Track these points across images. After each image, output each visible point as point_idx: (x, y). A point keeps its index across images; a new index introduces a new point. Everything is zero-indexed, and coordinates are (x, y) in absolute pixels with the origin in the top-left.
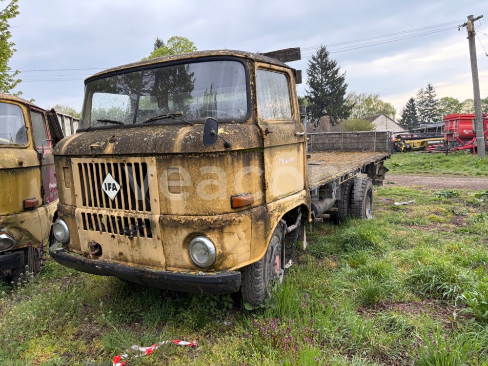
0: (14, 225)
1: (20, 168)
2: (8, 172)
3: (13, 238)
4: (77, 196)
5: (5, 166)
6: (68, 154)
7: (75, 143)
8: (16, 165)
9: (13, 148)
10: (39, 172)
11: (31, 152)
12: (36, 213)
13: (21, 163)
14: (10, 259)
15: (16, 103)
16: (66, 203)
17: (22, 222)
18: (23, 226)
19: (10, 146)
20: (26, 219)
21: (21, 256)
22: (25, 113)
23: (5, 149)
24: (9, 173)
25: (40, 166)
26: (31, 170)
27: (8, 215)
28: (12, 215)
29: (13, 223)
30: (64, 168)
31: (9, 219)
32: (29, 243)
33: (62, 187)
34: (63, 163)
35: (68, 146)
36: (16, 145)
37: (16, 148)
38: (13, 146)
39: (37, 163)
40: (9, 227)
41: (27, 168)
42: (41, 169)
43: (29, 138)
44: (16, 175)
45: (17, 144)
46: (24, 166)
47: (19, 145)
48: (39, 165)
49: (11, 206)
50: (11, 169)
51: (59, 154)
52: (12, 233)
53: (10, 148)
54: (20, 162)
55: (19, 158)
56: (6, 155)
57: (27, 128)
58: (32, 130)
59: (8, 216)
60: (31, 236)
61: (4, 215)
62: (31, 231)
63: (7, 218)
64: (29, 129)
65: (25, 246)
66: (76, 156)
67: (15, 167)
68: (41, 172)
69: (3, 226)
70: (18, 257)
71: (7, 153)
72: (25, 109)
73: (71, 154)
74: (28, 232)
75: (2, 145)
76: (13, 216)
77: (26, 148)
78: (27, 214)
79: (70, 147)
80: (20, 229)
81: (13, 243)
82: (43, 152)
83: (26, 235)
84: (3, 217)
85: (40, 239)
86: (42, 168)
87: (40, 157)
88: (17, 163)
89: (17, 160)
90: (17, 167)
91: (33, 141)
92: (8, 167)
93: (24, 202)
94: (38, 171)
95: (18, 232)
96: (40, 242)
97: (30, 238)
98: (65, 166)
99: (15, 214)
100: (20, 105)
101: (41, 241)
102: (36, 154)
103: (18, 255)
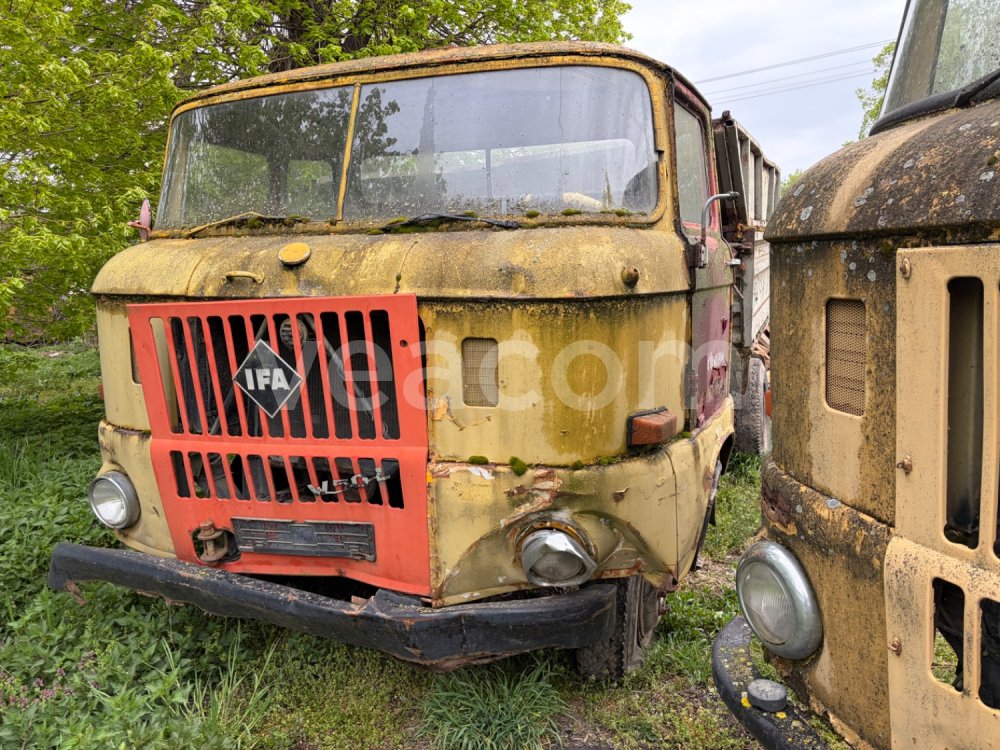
0: (594, 506)
1: (628, 298)
2: (587, 312)
3: (587, 547)
4: (907, 469)
5: (581, 288)
6: (881, 223)
7: (924, 160)
8: (616, 288)
9: (610, 225)
10: (684, 314)
11: (664, 238)
12: (666, 462)
13: (631, 281)
14: (574, 620)
15: (630, 65)
16: (817, 478)
17: (619, 497)
18: (622, 511)
19: (601, 219)
20: (631, 485)
21: (608, 606)
22: (655, 98)
23: (585, 228)
24: (592, 315)
25: (689, 294)
26: (660, 305)
27: (577, 466)
28: (588, 466)
29: (590, 497)
30: (831, 303)
31: (578, 483)
32: (637, 567)
33: (803, 399)
34: (833, 277)
35: (876, 180)
36: (620, 214)
37: (620, 225)
38: (610, 218)
39: (680, 283)
40: (576, 510)
41: (650, 297)
42: (690, 304)
43: (662, 189)
44: (611, 323)
45: (625, 210)
46: (642, 288)
47: (629, 215)
48: (686, 287)
49: (588, 437)
50: (599, 299)
51: (813, 232)
52: (584, 532)
53: (600, 224)
54: (630, 275)
55: (628, 261)
56: (584, 248)
57: (660, 153)
58: (673, 163)
59: (578, 472)
60: (642, 547)
61: (564, 467)
62: (647, 533)
63: (572, 479)
64: (666, 156)
65: (623, 574)
66: (934, 235)
67: (611, 292)
68: (690, 314)
69: (559, 503)
70: (598, 613)
71: (591, 240)
72: (657, 84)
73: (901, 222)
74: (636, 533)
75: (579, 213)
76: (593, 472)
77: (651, 225)
78: (637, 466)
79: (887, 184)
80: (611, 521)
81: (583, 569)
82: (703, 242)
83: (628, 540)
84: (560, 472)
85: (670, 560)
86: (696, 298)
87: (693, 258)
88: (618, 278)
89: (619, 265)
90: (620, 293)
91: (675, 200)
92: (587, 294)
93: (630, 423)
94: (680, 308)
95: (605, 527)
96: (670, 572)
97: (640, 553)
98: (840, 295)
99: (599, 464)
100: (644, 71)
101: (673, 568)
102: (680, 246)
103: (599, 604)
